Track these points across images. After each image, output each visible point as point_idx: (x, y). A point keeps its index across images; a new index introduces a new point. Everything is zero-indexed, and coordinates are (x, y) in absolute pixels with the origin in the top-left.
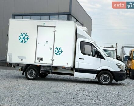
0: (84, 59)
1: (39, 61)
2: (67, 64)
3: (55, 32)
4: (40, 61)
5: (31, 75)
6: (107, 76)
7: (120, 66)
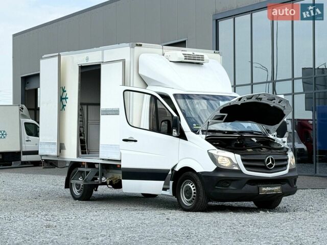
5: (78, 189)
6: (191, 187)
7: (216, 157)
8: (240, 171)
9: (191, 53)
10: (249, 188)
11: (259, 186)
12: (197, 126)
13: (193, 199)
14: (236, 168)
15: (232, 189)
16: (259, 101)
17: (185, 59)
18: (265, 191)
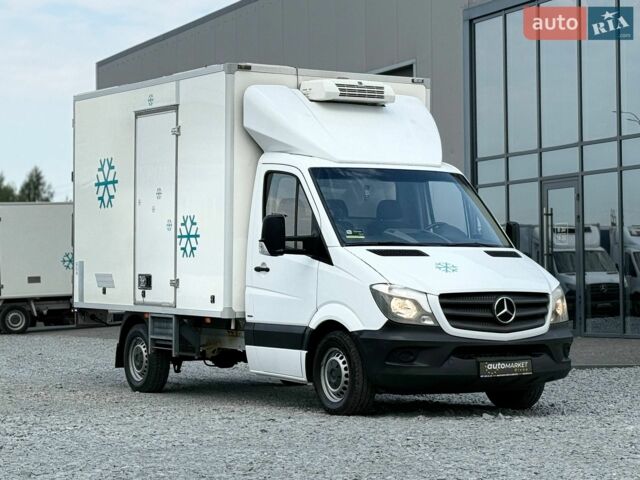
0: (267, 270)
1: (144, 295)
2: (213, 300)
3: (177, 136)
4: (146, 291)
5: (139, 368)
6: (340, 362)
7: (387, 298)
8: (437, 329)
9: (354, 82)
10: (458, 366)
11: (479, 359)
12: (353, 234)
13: (344, 388)
14: (430, 322)
15: (420, 366)
17: (341, 95)
18: (492, 370)
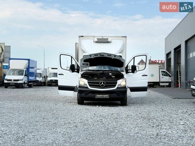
7: (80, 81)
11: (95, 94)
14: (86, 86)
15: (83, 95)
16: (102, 56)
17: (97, 40)
18: (98, 97)
